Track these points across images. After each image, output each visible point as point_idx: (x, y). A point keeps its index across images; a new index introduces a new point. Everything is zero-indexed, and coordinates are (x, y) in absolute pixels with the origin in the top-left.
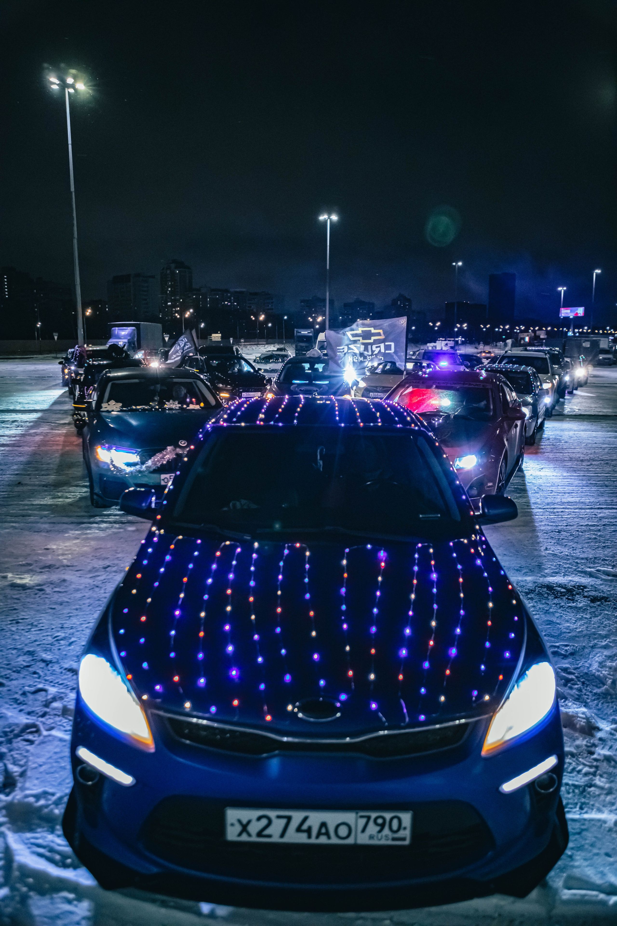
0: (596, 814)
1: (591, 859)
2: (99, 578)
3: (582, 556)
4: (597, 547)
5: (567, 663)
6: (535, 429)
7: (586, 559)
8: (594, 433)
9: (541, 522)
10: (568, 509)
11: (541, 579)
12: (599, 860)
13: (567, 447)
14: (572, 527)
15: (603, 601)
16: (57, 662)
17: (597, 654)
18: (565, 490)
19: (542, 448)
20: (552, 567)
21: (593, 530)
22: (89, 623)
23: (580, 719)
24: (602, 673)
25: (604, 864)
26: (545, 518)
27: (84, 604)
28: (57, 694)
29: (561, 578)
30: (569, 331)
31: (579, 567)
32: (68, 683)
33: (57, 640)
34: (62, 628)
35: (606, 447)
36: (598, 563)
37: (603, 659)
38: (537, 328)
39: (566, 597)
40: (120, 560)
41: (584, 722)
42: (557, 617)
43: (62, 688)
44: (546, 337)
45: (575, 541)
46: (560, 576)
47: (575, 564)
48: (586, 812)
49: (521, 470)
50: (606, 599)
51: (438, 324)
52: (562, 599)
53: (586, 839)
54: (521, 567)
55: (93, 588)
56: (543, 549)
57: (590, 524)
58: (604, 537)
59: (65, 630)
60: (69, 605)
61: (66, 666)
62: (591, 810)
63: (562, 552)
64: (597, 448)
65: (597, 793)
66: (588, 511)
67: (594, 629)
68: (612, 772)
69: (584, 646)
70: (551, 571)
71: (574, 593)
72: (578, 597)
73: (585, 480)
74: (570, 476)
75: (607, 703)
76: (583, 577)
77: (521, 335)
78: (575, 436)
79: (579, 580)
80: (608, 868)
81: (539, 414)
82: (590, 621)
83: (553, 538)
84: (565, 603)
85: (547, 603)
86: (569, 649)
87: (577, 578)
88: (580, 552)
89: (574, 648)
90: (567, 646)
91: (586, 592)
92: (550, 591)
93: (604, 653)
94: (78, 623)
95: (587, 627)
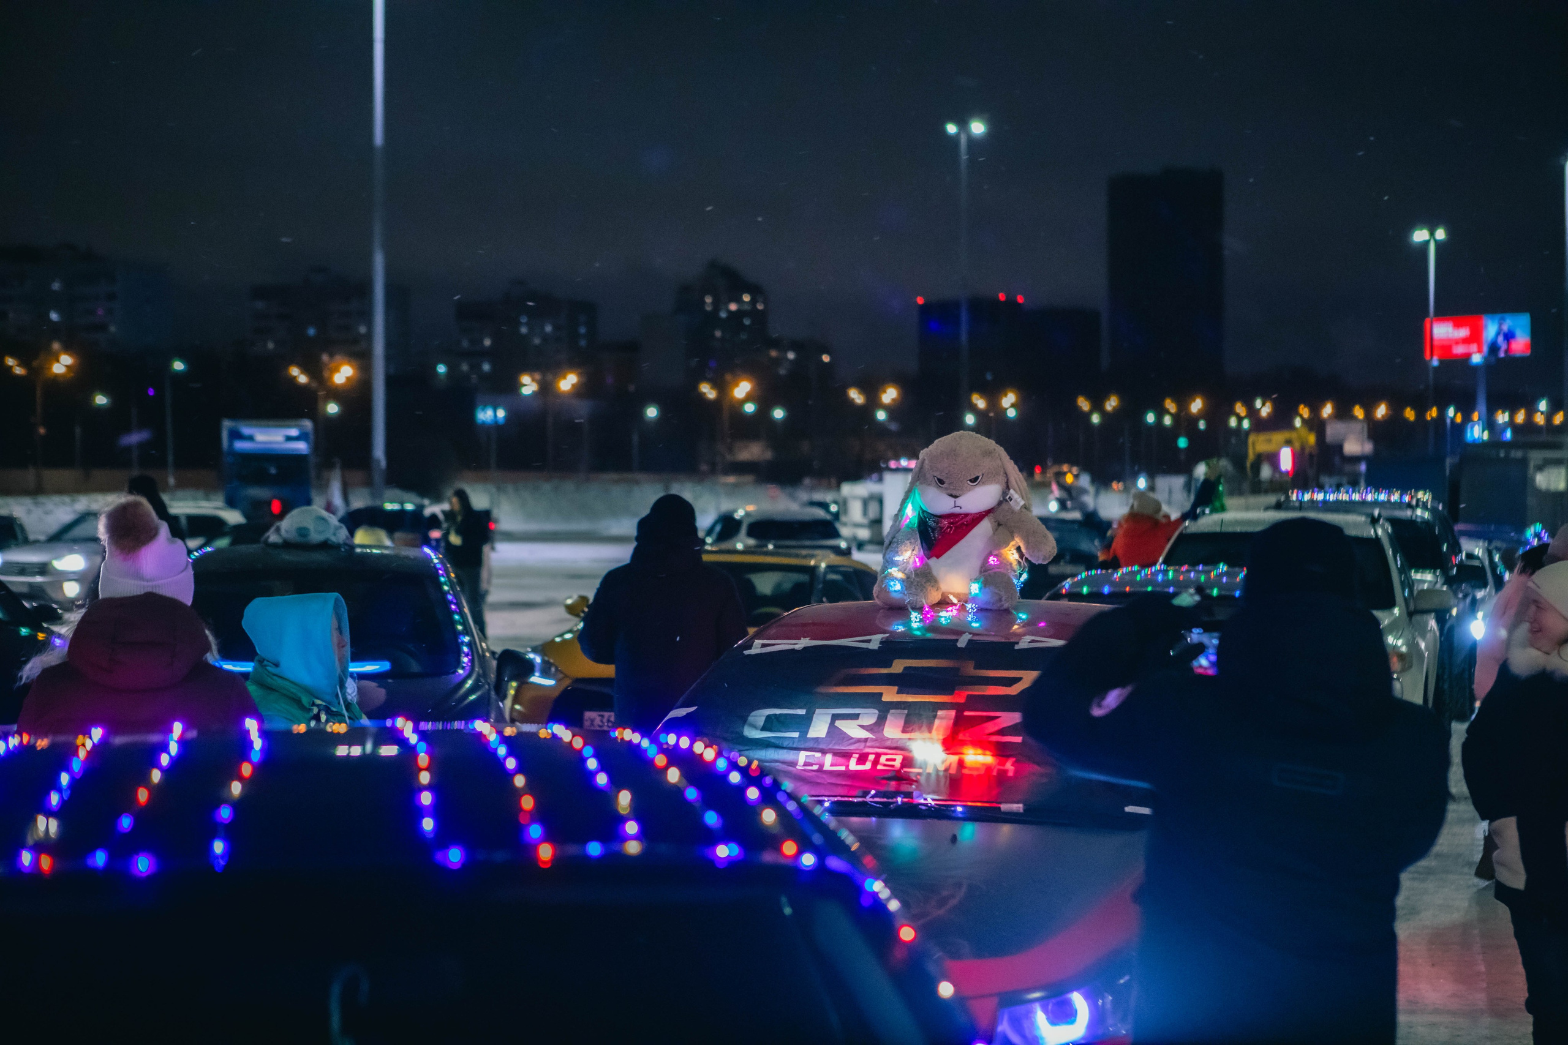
30: (1467, 418)
38: (1327, 410)
44: (1368, 448)
77: (1259, 444)
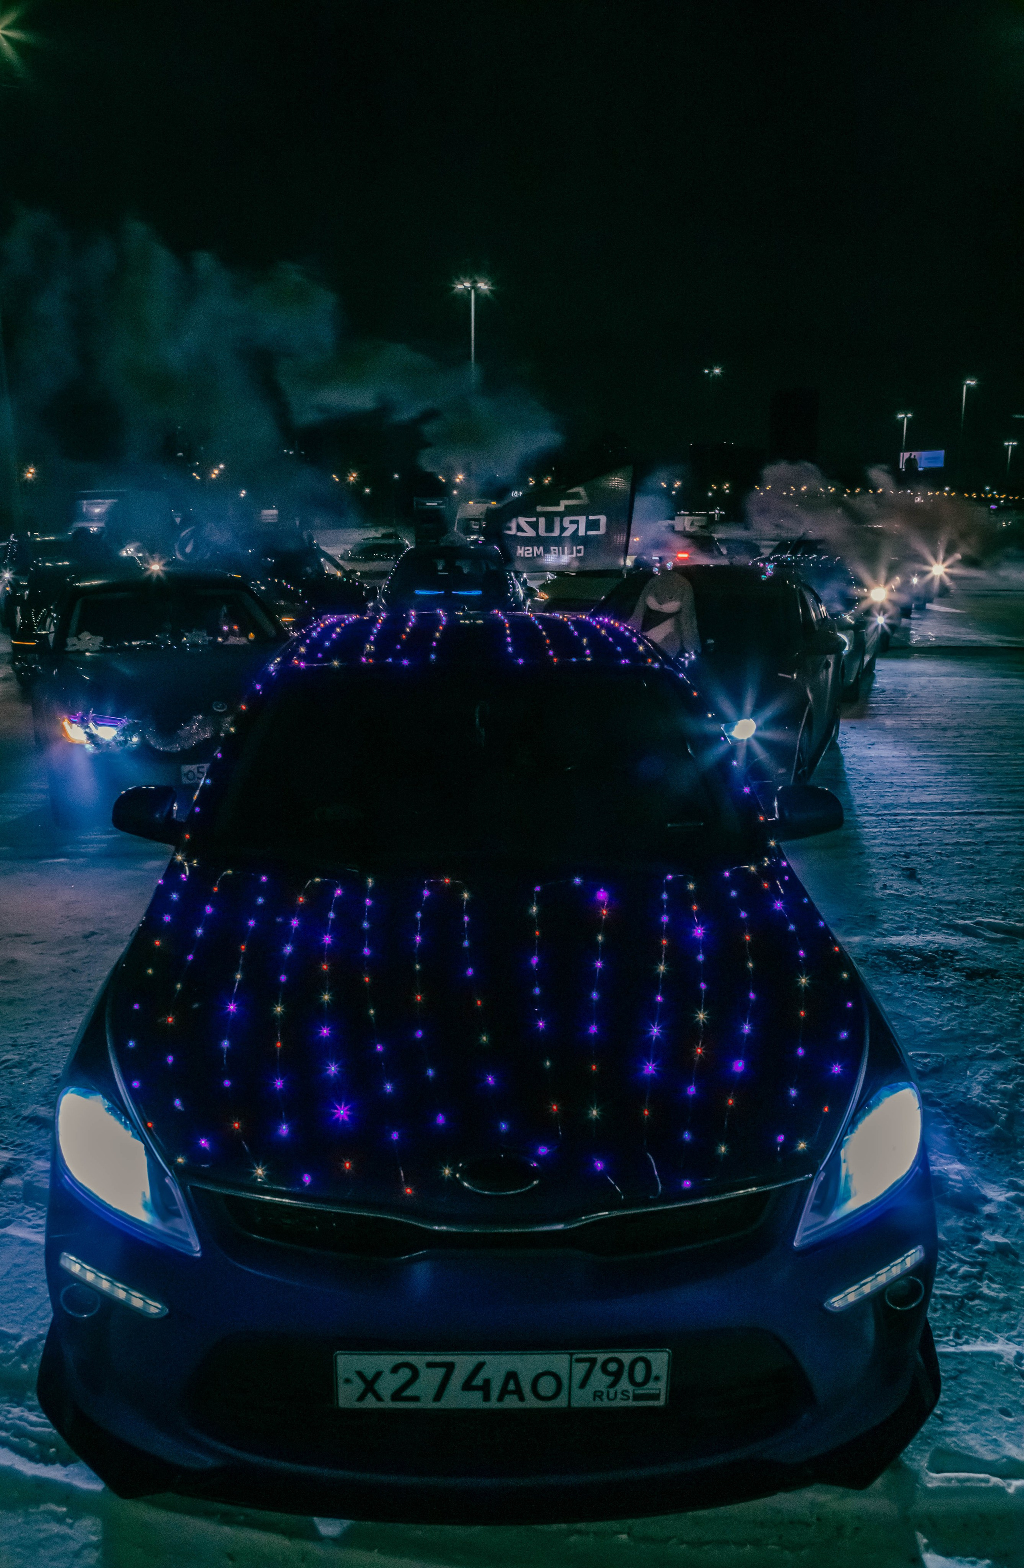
0: (983, 1345)
1: (977, 1420)
2: (76, 955)
3: (948, 898)
4: (974, 881)
5: (928, 1087)
6: (858, 673)
7: (957, 903)
8: (965, 679)
9: (874, 838)
10: (921, 814)
11: (878, 940)
12: (990, 1422)
13: (918, 705)
14: (930, 848)
15: (988, 977)
16: (9, 1107)
17: (980, 1069)
18: (915, 781)
19: (872, 708)
20: (897, 918)
21: (965, 853)
22: (62, 1035)
23: (953, 1183)
24: (989, 1103)
25: (999, 1428)
26: (880, 832)
27: (51, 1002)
28: (11, 1162)
29: (913, 937)
30: (916, 494)
31: (944, 919)
32: (32, 1143)
33: (6, 1068)
34: (13, 1045)
35: (988, 705)
36: (979, 910)
37: (991, 1077)
38: (858, 490)
39: (923, 970)
40: (113, 922)
41: (960, 1188)
42: (908, 1007)
43: (20, 1153)
45: (937, 871)
46: (911, 935)
47: (937, 912)
48: (967, 1342)
49: (835, 748)
50: (992, 973)
51: (678, 484)
52: (915, 974)
53: (966, 1388)
54: (840, 920)
55: (67, 974)
56: (878, 886)
57: (962, 840)
58: (988, 864)
59: (19, 1050)
60: (24, 1005)
61: (26, 1113)
62: (974, 1339)
63: (914, 892)
64: (970, 707)
65: (985, 1309)
66: (956, 817)
67: (974, 1027)
68: (1010, 1272)
69: (956, 1056)
70: (895, 926)
71: (937, 963)
72: (943, 971)
73: (949, 764)
74: (924, 756)
75: (999, 1154)
76: (952, 935)
78: (931, 685)
79: (944, 941)
80: (1005, 1434)
81: (867, 645)
82: (967, 1012)
83: (896, 866)
84: (921, 982)
85: (888, 982)
86: (929, 1062)
87: (940, 937)
88: (945, 892)
89: (939, 1060)
90: (926, 1056)
91: (958, 961)
92: (893, 960)
93: (993, 1069)
94: (43, 1037)
95: (961, 1024)
